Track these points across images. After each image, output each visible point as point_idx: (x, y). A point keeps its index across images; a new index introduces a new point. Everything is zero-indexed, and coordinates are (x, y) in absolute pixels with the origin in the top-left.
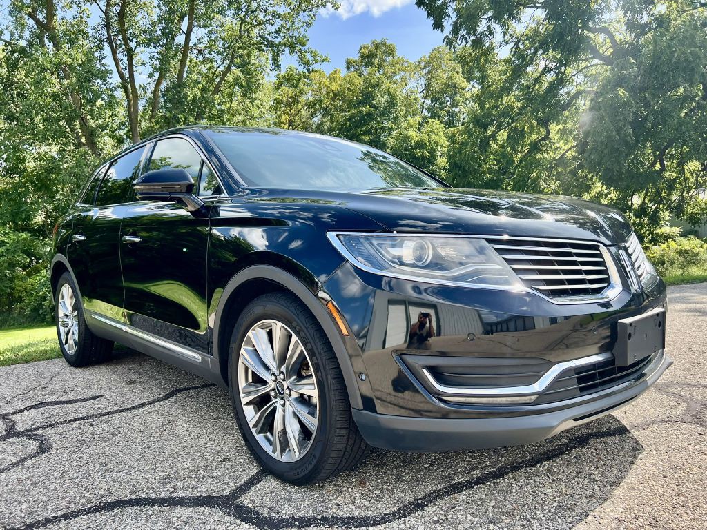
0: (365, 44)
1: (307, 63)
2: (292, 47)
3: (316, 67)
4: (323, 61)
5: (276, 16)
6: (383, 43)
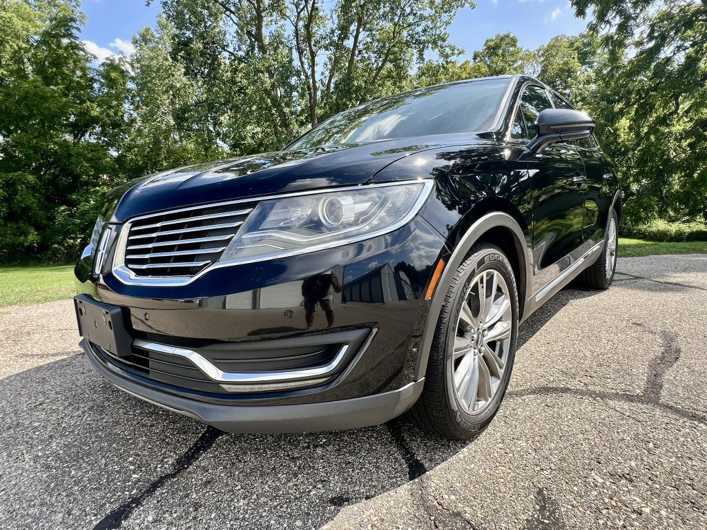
0: (490, 37)
1: (447, 56)
2: (435, 43)
3: (452, 58)
4: (460, 53)
5: (422, 18)
6: (508, 36)
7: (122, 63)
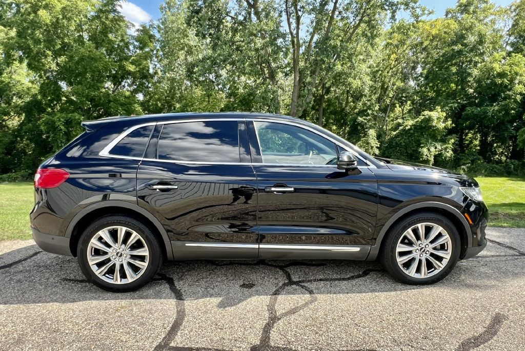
1: (417, 17)
2: (407, 5)
4: (430, 13)
7: (151, 29)
